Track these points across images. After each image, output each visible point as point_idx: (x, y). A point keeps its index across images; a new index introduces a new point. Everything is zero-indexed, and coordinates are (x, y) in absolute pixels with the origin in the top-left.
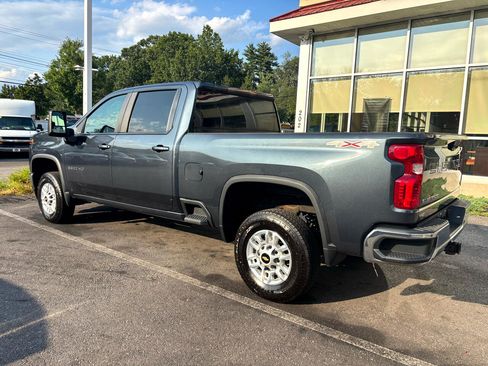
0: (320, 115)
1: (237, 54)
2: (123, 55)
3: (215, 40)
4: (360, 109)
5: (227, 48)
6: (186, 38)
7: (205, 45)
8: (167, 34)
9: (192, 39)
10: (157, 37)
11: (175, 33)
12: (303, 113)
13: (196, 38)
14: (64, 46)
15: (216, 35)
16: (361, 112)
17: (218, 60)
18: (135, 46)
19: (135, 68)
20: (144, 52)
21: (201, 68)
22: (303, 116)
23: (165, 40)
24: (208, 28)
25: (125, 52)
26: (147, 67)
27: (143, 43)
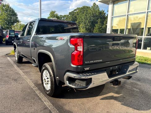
0: (118, 29)
1: (104, 11)
2: (69, 14)
3: (97, 7)
4: (129, 27)
5: (101, 10)
6: (88, 7)
7: (94, 9)
8: (82, 7)
9: (90, 8)
10: (79, 8)
11: (84, 6)
12: (109, 29)
13: (91, 7)
14: (51, 13)
15: (97, 5)
16: (130, 28)
17: (97, 14)
18: (73, 11)
19: (72, 18)
20: (75, 13)
21: (92, 17)
22: (109, 30)
23: (82, 8)
24: (95, 3)
25: (70, 13)
26: (76, 17)
27: (75, 10)
